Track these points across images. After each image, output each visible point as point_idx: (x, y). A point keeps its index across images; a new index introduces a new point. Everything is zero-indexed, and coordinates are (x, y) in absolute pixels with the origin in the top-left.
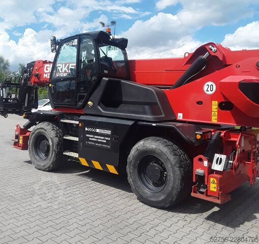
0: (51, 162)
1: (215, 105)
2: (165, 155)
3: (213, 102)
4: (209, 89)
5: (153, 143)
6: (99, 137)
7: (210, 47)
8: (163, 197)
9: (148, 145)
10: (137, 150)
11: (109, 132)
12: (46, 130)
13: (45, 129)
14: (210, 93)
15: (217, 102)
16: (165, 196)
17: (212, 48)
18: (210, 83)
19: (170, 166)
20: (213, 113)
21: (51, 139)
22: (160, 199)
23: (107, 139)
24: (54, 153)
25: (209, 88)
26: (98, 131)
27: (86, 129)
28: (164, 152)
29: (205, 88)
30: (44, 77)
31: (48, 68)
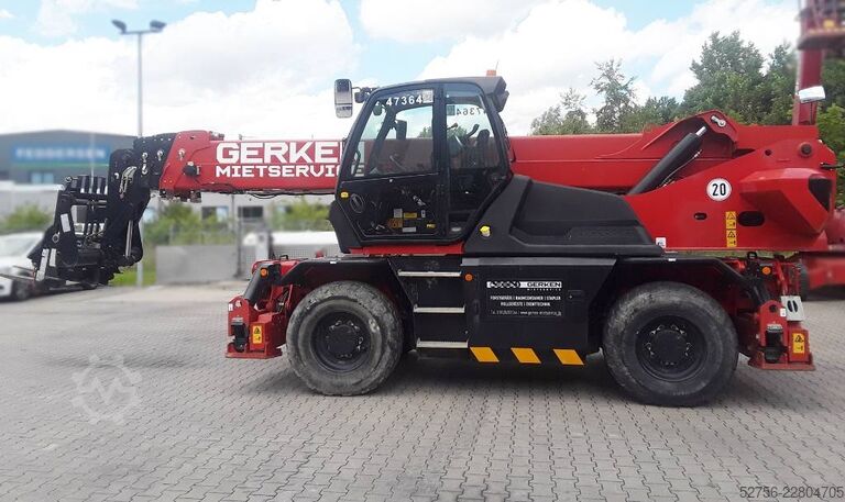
0: (379, 371)
1: (731, 220)
3: (728, 213)
4: (718, 192)
5: (673, 293)
6: (529, 298)
7: (713, 118)
8: (704, 385)
9: (661, 299)
11: (557, 285)
12: (355, 301)
13: (352, 296)
14: (720, 197)
15: (734, 214)
16: (708, 381)
17: (717, 120)
18: (719, 182)
20: (728, 232)
21: (377, 318)
22: (699, 388)
23: (552, 298)
24: (388, 350)
25: (718, 189)
26: (524, 285)
27: (489, 285)
28: (701, 306)
29: (710, 189)
30: (218, 175)
31: (231, 153)
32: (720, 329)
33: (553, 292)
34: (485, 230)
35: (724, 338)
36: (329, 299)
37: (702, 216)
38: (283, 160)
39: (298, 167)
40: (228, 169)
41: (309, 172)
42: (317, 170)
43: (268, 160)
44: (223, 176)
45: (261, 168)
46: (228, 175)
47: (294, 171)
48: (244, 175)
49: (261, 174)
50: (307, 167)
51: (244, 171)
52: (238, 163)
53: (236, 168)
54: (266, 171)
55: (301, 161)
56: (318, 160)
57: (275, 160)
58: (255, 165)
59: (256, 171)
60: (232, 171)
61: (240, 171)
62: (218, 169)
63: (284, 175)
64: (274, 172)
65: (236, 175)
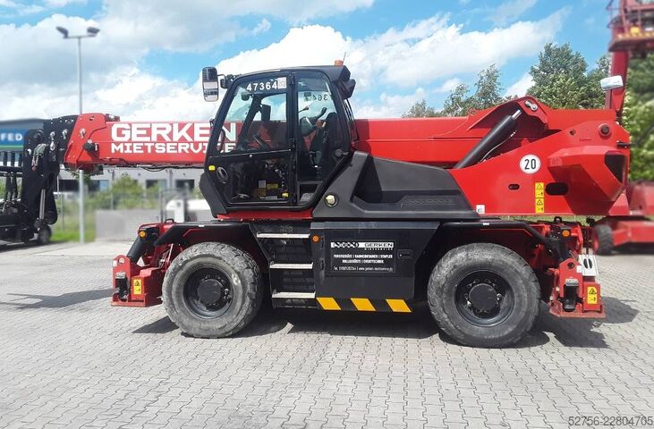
0: (241, 318)
1: (540, 189)
2: (511, 267)
3: (537, 185)
4: (529, 166)
5: (486, 252)
6: (366, 256)
7: (527, 103)
8: (510, 329)
9: (476, 257)
10: (455, 267)
11: (389, 245)
12: (220, 258)
13: (218, 255)
14: (530, 171)
15: (542, 184)
16: (515, 326)
17: (530, 105)
18: (530, 157)
19: (521, 281)
20: (537, 200)
21: (238, 273)
22: (506, 333)
23: (385, 256)
24: (248, 299)
25: (530, 164)
26: (362, 245)
27: (333, 245)
28: (509, 263)
29: (523, 164)
30: (113, 151)
31: (123, 132)
32: (526, 282)
33: (386, 251)
34: (330, 198)
35: (529, 290)
36: (198, 257)
37: (515, 187)
38: (167, 139)
39: (180, 144)
40: (121, 146)
41: (189, 149)
42: (196, 147)
43: (154, 138)
44: (117, 152)
45: (149, 145)
46: (122, 151)
47: (177, 148)
48: (135, 151)
49: (149, 151)
50: (187, 144)
51: (135, 147)
52: (130, 141)
53: (128, 145)
54: (153, 148)
55: (183, 140)
56: (197, 138)
57: (160, 138)
58: (144, 142)
59: (145, 148)
60: (125, 148)
61: (131, 148)
62: (113, 146)
63: (169, 151)
64: (160, 149)
65: (128, 151)
